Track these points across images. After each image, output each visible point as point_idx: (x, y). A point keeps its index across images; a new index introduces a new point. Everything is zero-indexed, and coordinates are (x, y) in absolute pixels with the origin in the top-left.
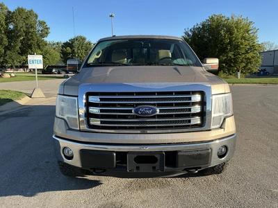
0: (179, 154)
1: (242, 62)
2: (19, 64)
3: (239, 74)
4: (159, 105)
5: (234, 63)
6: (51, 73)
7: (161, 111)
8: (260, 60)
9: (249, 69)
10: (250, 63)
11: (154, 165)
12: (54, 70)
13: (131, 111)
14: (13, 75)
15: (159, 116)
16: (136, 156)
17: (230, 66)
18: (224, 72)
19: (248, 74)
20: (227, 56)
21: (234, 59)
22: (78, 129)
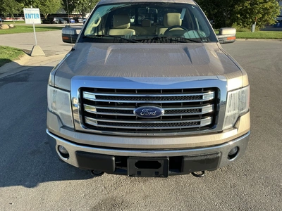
0: (185, 159)
1: (259, 12)
2: (17, 13)
3: (254, 26)
4: (164, 105)
5: (249, 14)
6: (52, 22)
7: (166, 112)
8: (278, 11)
9: (265, 21)
10: (268, 13)
11: (157, 170)
12: (55, 19)
13: (132, 112)
14: (12, 25)
15: (164, 118)
16: (137, 161)
17: (245, 17)
18: (238, 24)
19: (264, 27)
20: (243, 6)
21: (250, 9)
22: (73, 127)
